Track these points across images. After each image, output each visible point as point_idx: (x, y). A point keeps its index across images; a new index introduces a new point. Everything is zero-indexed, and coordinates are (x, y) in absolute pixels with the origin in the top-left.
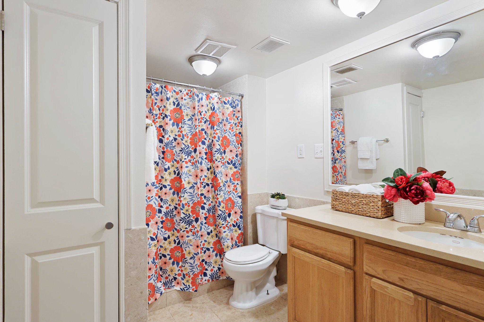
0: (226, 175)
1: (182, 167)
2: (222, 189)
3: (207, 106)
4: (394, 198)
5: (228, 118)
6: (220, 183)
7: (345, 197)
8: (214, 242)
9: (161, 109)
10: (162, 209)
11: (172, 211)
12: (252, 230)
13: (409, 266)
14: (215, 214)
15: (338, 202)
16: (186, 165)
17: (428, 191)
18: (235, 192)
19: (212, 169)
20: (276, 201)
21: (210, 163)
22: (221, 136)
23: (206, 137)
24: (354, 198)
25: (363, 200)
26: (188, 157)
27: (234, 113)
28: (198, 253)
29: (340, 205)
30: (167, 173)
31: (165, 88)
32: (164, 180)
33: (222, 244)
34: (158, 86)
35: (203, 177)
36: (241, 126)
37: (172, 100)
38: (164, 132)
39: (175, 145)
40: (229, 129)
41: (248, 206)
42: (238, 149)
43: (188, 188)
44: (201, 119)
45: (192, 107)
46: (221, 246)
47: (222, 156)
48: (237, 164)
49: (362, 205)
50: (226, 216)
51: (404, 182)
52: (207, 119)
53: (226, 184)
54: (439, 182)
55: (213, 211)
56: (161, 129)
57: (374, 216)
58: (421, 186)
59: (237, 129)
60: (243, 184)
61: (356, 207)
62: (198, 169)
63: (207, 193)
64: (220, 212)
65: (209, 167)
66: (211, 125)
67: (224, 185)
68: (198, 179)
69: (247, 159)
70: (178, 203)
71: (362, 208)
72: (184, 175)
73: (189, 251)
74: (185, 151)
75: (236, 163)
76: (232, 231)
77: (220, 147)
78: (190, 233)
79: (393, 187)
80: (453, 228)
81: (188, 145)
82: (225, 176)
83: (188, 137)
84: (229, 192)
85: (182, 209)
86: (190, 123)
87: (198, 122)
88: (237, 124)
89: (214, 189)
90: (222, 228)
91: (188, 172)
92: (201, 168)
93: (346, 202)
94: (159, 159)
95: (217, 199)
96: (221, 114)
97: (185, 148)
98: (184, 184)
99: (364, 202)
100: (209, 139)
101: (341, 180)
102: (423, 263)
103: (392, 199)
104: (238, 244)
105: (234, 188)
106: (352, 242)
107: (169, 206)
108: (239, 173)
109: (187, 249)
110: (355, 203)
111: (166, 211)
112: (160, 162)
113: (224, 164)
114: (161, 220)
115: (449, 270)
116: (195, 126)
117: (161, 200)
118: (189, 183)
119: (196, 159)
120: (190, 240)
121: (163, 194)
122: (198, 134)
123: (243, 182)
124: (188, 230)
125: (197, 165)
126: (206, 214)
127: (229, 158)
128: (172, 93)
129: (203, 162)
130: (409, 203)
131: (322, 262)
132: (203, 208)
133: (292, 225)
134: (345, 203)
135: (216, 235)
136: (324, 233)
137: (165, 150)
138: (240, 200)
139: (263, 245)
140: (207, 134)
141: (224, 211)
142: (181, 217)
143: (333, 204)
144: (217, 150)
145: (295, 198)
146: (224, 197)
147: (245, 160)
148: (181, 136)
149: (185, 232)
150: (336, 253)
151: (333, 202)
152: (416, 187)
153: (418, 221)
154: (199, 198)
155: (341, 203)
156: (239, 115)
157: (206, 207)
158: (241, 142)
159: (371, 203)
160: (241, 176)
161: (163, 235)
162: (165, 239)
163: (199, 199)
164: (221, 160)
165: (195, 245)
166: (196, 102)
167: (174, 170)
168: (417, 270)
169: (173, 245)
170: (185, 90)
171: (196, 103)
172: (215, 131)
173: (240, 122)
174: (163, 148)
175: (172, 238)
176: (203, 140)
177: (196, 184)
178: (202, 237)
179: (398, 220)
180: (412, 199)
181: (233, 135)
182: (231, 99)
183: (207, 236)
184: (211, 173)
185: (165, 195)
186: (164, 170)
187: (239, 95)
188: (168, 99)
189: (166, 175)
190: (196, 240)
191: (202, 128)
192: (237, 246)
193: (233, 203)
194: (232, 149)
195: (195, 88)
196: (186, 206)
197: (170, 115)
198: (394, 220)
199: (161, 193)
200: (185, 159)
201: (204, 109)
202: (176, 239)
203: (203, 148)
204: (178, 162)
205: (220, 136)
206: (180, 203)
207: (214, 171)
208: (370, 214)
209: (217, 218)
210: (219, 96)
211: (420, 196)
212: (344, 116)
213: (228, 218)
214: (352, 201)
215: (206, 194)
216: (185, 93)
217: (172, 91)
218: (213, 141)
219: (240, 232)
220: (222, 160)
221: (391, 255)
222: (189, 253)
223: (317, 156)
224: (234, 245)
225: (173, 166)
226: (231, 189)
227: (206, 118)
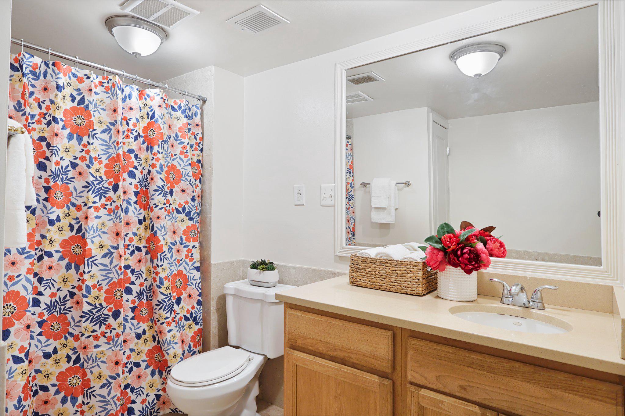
0: (174, 232)
1: (86, 218)
2: (165, 257)
3: (141, 110)
4: (440, 266)
5: (179, 134)
6: (162, 246)
7: (370, 265)
8: (149, 350)
9: (44, 106)
10: (40, 298)
11: (64, 301)
12: (217, 323)
13: (474, 367)
14: (151, 300)
15: (361, 273)
16: (96, 214)
17: (483, 256)
18: (190, 261)
19: (148, 221)
20: (260, 273)
21: (144, 210)
22: (166, 164)
23: (136, 164)
24: (383, 267)
25: (396, 269)
26: (100, 199)
27: (189, 127)
28: (118, 375)
29: (363, 277)
30: (54, 229)
31: (53, 67)
32: (47, 242)
33: (165, 353)
34: (38, 60)
35: (131, 235)
36: (202, 150)
37: (68, 91)
38: (50, 151)
39: (72, 176)
40: (180, 154)
41: (211, 283)
42: (196, 188)
43: (99, 257)
44: (127, 131)
45: (110, 109)
46: (163, 356)
47: (167, 198)
48: (194, 214)
49: (396, 276)
50: (172, 303)
51: (454, 242)
52: (139, 134)
53: (172, 247)
54: (489, 242)
55: (149, 295)
56: (44, 144)
57: (413, 293)
58: (475, 248)
59: (194, 155)
60: (204, 247)
61: (387, 280)
62: (121, 222)
63: (138, 264)
64: (161, 297)
65: (142, 218)
66: (146, 144)
67: (170, 249)
68: (119, 239)
69: (210, 205)
70: (76, 284)
71: (395, 281)
72: (92, 232)
73: (100, 373)
74: (93, 188)
75: (191, 211)
76: (183, 328)
77: (164, 183)
78: (103, 340)
79: (439, 250)
80: (513, 305)
81: (101, 177)
82: (172, 233)
83: (100, 163)
84: (178, 261)
85: (84, 296)
86: (106, 136)
87: (122, 137)
88: (194, 146)
89: (151, 256)
90: (165, 325)
91: (99, 227)
92: (126, 220)
93: (371, 272)
94: (38, 201)
95: (157, 274)
96: (166, 126)
97: (95, 183)
98: (90, 249)
99: (399, 272)
100: (143, 168)
101: (349, 239)
102: (493, 361)
103: (438, 267)
104: (193, 350)
105: (187, 254)
106: (390, 337)
107: (57, 291)
108: (196, 228)
109: (96, 370)
110: (384, 275)
111: (51, 301)
112: (39, 207)
113: (171, 213)
114: (39, 320)
115: (527, 369)
116: (116, 143)
117: (40, 280)
118: (101, 247)
119: (117, 204)
120: (102, 353)
121: (45, 268)
122: (122, 158)
123: (204, 243)
124: (97, 335)
125: (118, 215)
126: (133, 302)
127: (180, 203)
128: (70, 78)
129: (131, 208)
130: (459, 272)
131: (342, 371)
132: (129, 291)
133: (294, 314)
134: (370, 275)
135: (154, 337)
136: (346, 324)
137: (51, 184)
138: (197, 275)
139: (237, 347)
140: (138, 159)
141: (170, 294)
142: (84, 311)
143: (352, 276)
144: (157, 188)
145: (289, 267)
146: (168, 271)
147: (208, 207)
148: (86, 160)
149: (91, 339)
150: (365, 355)
151: (353, 273)
152: (470, 249)
153: (468, 297)
154: (121, 274)
155: (364, 274)
156: (198, 130)
157: (135, 289)
158: (201, 177)
159: (408, 273)
160: (199, 233)
161: (43, 349)
162: (47, 356)
163: (122, 276)
164: (165, 206)
165: (111, 361)
166: (118, 100)
167: (70, 223)
168: (485, 373)
169: (64, 366)
170: (97, 77)
171: (120, 102)
172: (155, 154)
173: (200, 143)
174: (47, 181)
175: (62, 353)
176: (131, 169)
177: (116, 248)
178: (126, 344)
179: (445, 298)
180: (465, 267)
181: (187, 164)
182: (184, 102)
183: (136, 340)
184: (146, 228)
185: (48, 272)
186: (49, 223)
187: (198, 97)
188: (59, 88)
189: (52, 232)
190: (113, 350)
191: (130, 147)
192: (191, 353)
193: (186, 280)
194: (185, 188)
195: (116, 75)
196: (94, 289)
197: (64, 119)
198: (438, 297)
199: (41, 267)
200: (95, 202)
201: (134, 115)
202: (71, 353)
203: (131, 184)
204: (79, 208)
205: (164, 165)
206: (81, 284)
207: (151, 225)
208: (407, 290)
209: (155, 307)
210: (164, 95)
211: (474, 263)
212: (352, 147)
213: (175, 306)
214: (380, 272)
215: (134, 265)
216: (97, 81)
217: (69, 75)
218: (149, 172)
219: (196, 328)
220: (167, 207)
221: (449, 352)
222: (99, 377)
223: (324, 203)
224: (186, 352)
225: (68, 215)
226: (181, 255)
227: (138, 131)
